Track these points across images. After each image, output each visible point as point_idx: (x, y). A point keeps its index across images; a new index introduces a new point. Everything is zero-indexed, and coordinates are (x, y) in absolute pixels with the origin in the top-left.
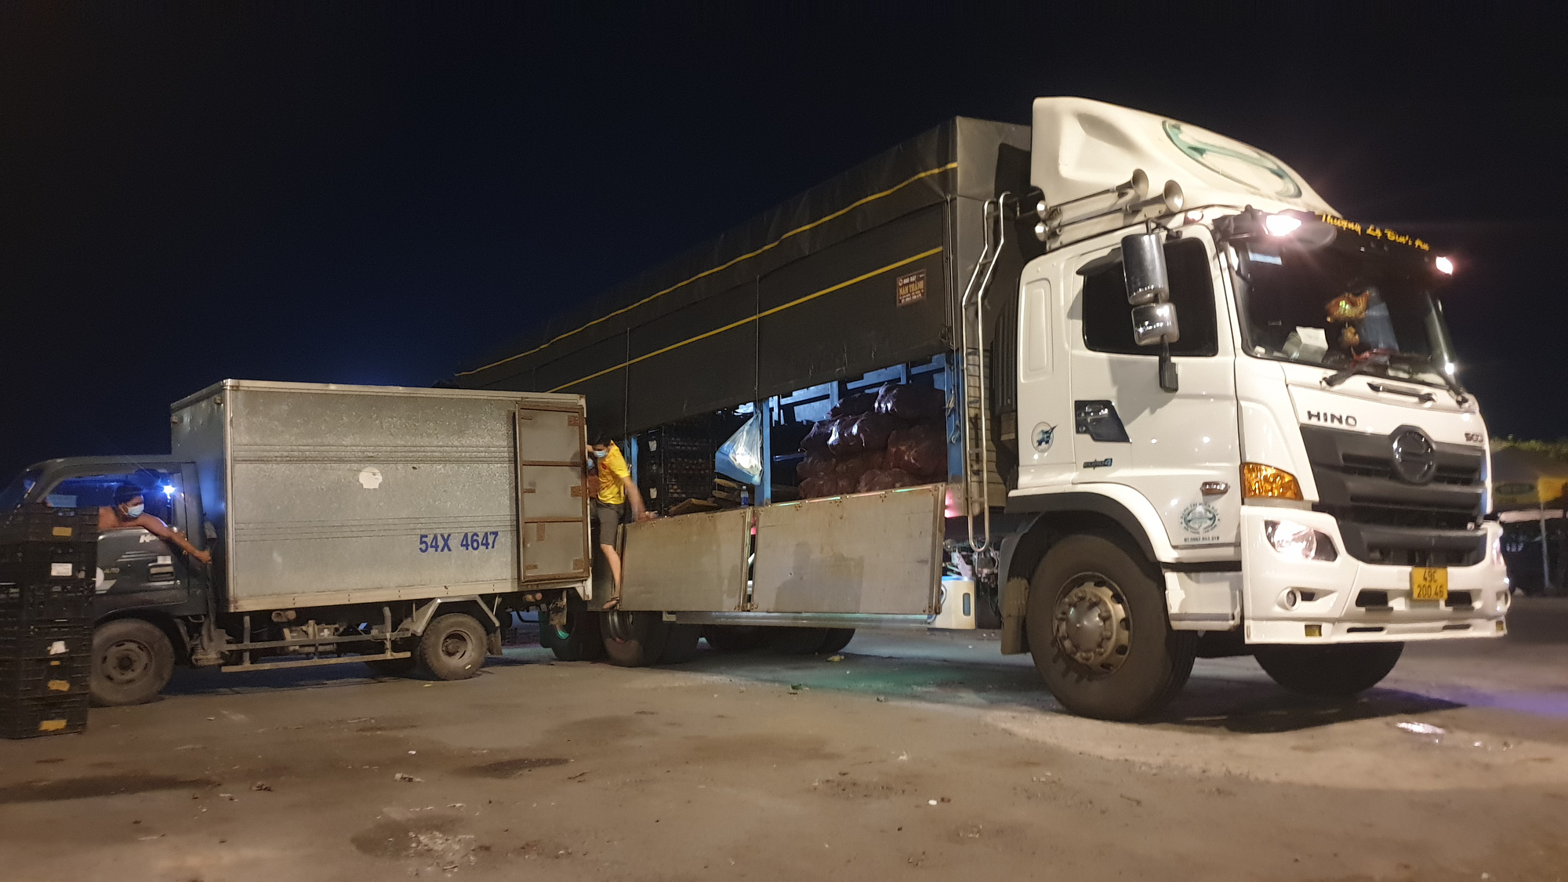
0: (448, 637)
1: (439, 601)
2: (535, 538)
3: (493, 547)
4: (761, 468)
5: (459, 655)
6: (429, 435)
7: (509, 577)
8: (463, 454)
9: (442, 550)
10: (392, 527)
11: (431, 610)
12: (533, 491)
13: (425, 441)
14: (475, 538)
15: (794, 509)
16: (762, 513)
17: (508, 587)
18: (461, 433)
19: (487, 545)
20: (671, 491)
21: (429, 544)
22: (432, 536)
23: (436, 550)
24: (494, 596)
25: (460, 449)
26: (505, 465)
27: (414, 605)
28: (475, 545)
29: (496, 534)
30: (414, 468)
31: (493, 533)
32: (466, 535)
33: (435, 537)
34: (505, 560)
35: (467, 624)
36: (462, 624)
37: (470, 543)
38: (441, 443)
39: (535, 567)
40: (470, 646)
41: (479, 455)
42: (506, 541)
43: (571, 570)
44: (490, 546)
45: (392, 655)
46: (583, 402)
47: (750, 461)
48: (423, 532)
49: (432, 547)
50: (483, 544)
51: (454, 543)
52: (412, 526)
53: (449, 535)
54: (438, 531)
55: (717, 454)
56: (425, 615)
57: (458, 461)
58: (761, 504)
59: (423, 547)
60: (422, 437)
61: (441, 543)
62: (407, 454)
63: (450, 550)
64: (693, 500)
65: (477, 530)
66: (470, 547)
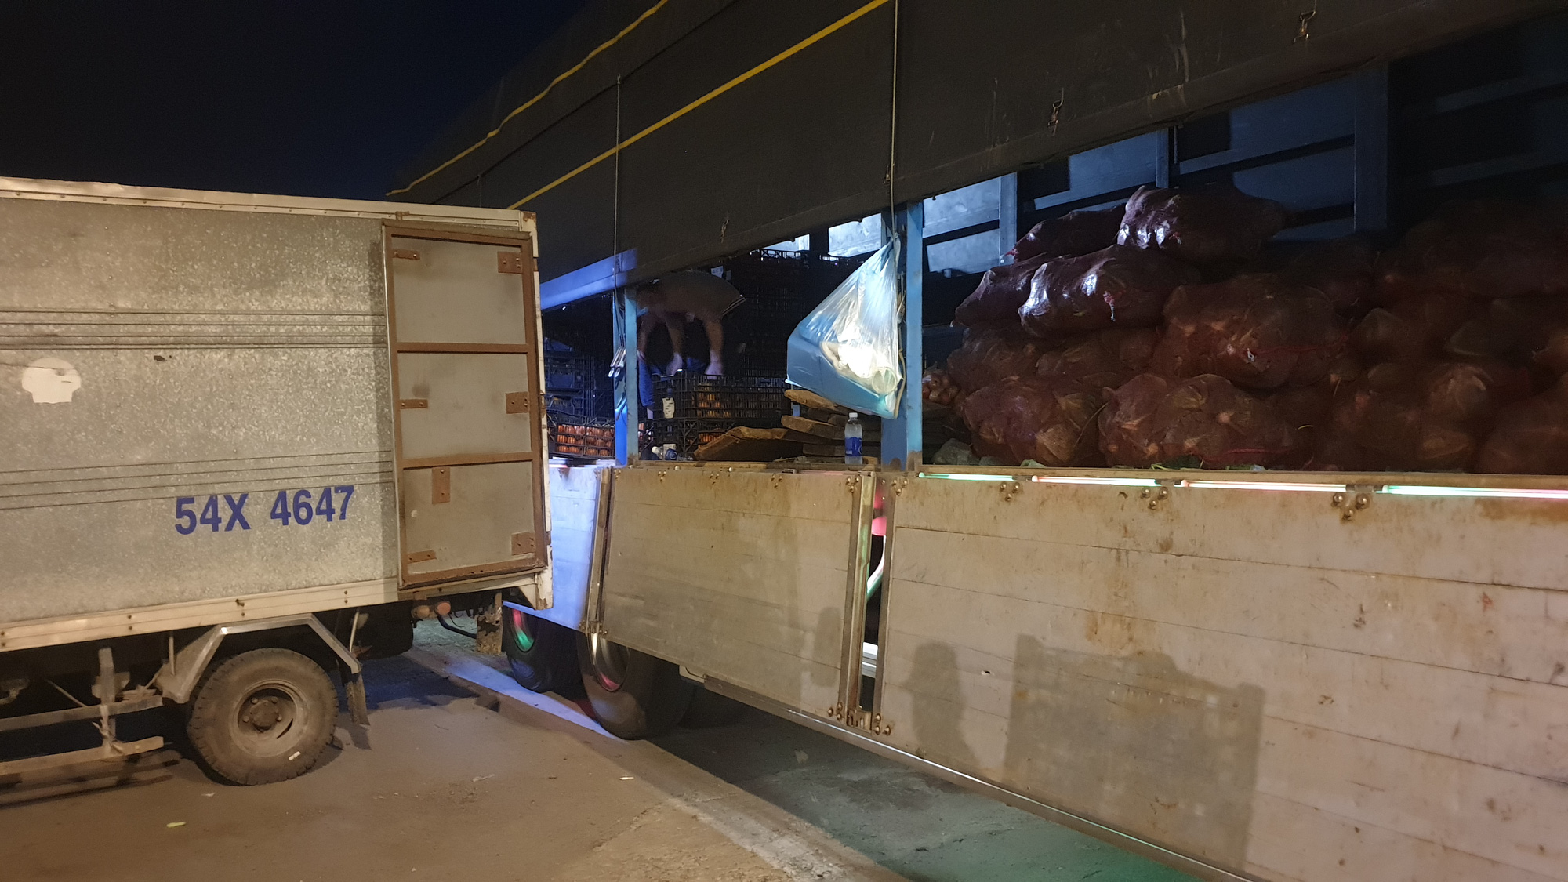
0: (248, 700)
1: (225, 631)
2: (430, 498)
3: (343, 516)
4: (899, 377)
5: (280, 728)
6: (194, 289)
7: (379, 573)
8: (273, 329)
9: (229, 527)
10: (109, 484)
11: (205, 650)
12: (423, 405)
13: (184, 302)
14: (303, 499)
17: (375, 594)
18: (267, 283)
19: (329, 512)
21: (198, 516)
22: (205, 500)
23: (215, 529)
24: (350, 612)
25: (265, 318)
26: (365, 351)
27: (171, 641)
28: (303, 513)
29: (348, 490)
30: (159, 359)
31: (338, 489)
32: (282, 496)
33: (213, 502)
34: (369, 540)
35: (294, 667)
36: (279, 672)
37: (290, 510)
38: (220, 307)
39: (430, 556)
40: (300, 713)
41: (308, 330)
42: (368, 503)
43: (508, 556)
44: (336, 516)
45: (113, 748)
46: (531, 226)
48: (184, 492)
49: (204, 521)
50: (320, 512)
51: (255, 511)
52: (157, 480)
53: (244, 497)
54: (217, 489)
55: (792, 341)
56: (193, 659)
57: (261, 343)
58: (897, 464)
59: (185, 522)
60: (177, 293)
61: (225, 513)
62: (140, 330)
63: (245, 526)
64: (744, 429)
65: (306, 484)
66: (292, 520)
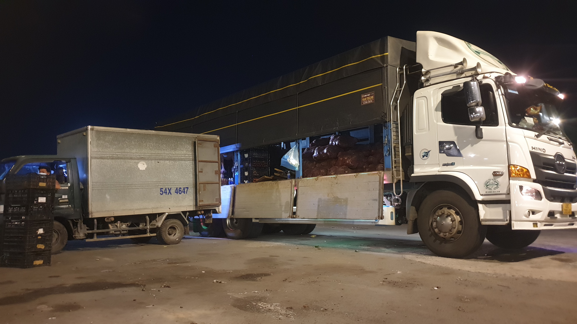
0: (170, 228)
1: (167, 214)
2: (203, 190)
3: (187, 193)
4: (299, 164)
5: (173, 235)
6: (164, 150)
7: (192, 205)
8: (176, 157)
9: (168, 194)
10: (150, 185)
11: (164, 217)
12: (202, 172)
13: (163, 152)
14: (180, 189)
15: (315, 180)
16: (300, 181)
17: (192, 209)
18: (175, 149)
19: (184, 192)
20: (254, 173)
21: (164, 192)
22: (164, 189)
23: (166, 194)
24: (186, 212)
25: (175, 155)
26: (191, 162)
27: (157, 215)
28: (180, 192)
29: (188, 188)
30: (158, 162)
31: (186, 188)
32: (177, 188)
33: (166, 189)
34: (191, 198)
35: (177, 223)
36: (175, 223)
37: (178, 191)
38: (168, 153)
39: (203, 201)
40: (177, 231)
41: (182, 157)
42: (191, 191)
43: (215, 202)
44: (185, 193)
45: (149, 235)
46: (218, 138)
47: (295, 162)
48: (161, 187)
49: (164, 193)
50: (183, 192)
51: (173, 191)
52: (157, 185)
53: (171, 188)
54: (167, 187)
55: (282, 159)
56: (162, 219)
57: (174, 160)
58: (298, 178)
59: (161, 193)
60: (161, 151)
61: (168, 191)
62: (156, 157)
63: (171, 194)
64: (265, 176)
65: (180, 187)
66: (178, 193)
